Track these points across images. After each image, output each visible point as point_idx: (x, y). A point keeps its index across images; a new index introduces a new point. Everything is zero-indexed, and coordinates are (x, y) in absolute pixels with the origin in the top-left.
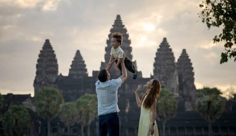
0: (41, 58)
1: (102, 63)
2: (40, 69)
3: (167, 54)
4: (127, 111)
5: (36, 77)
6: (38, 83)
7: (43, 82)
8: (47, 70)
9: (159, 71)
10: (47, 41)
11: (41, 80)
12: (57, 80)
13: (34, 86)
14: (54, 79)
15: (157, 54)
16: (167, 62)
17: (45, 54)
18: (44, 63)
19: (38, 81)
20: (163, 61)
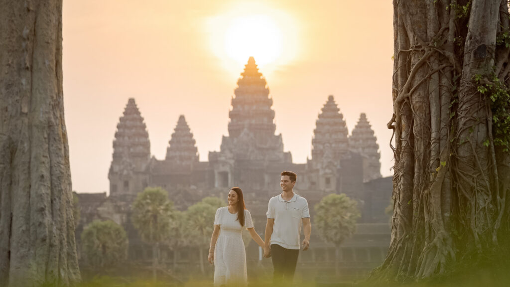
0: (122, 130)
1: (224, 138)
2: (120, 149)
3: (336, 124)
5: (112, 163)
6: (116, 174)
7: (125, 172)
8: (132, 150)
9: (322, 153)
10: (132, 102)
11: (122, 167)
12: (148, 168)
13: (109, 178)
14: (143, 167)
16: (334, 136)
17: (128, 123)
18: (126, 138)
19: (117, 169)
20: (327, 135)
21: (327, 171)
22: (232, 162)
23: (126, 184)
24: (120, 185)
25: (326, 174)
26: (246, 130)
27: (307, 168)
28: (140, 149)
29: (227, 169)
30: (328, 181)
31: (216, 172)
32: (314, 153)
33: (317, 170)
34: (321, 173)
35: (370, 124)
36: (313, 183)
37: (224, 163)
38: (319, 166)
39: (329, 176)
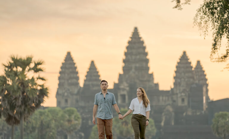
0: (64, 70)
1: (120, 75)
2: (62, 81)
3: (187, 67)
4: (162, 124)
5: (58, 89)
6: (60, 95)
7: (66, 94)
8: (70, 81)
9: (180, 84)
10: (69, 54)
11: (64, 91)
12: (78, 92)
13: (56, 97)
14: (76, 91)
15: (177, 67)
16: (187, 75)
17: (67, 66)
18: (66, 75)
19: (60, 92)
20: (183, 74)
21: (183, 94)
22: (128, 89)
23: (66, 101)
24: (63, 101)
25: (182, 96)
26: (133, 70)
27: (170, 92)
28: (74, 80)
29: (125, 93)
30: (183, 100)
31: (119, 94)
32: (175, 84)
33: (177, 94)
34: (179, 95)
35: (202, 67)
36: (174, 101)
37: (124, 89)
38: (178, 92)
39: (184, 97)
